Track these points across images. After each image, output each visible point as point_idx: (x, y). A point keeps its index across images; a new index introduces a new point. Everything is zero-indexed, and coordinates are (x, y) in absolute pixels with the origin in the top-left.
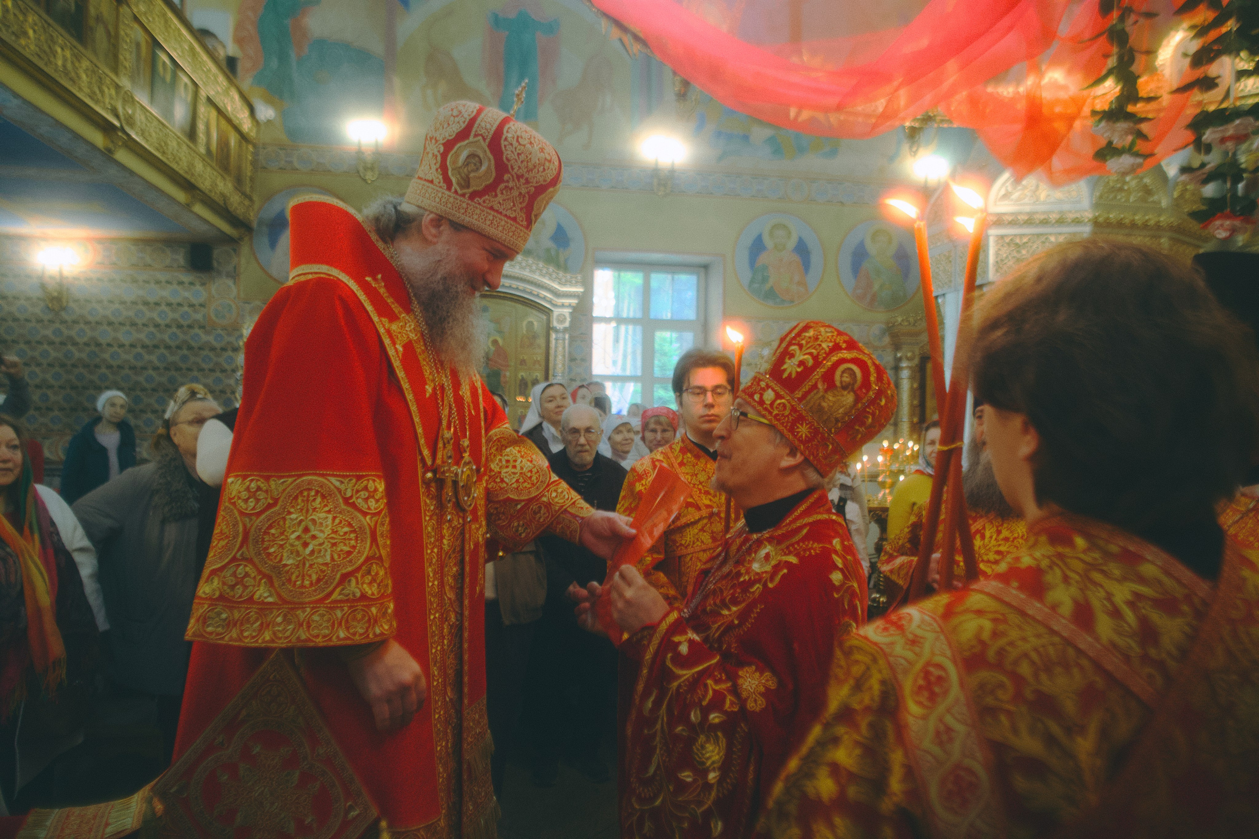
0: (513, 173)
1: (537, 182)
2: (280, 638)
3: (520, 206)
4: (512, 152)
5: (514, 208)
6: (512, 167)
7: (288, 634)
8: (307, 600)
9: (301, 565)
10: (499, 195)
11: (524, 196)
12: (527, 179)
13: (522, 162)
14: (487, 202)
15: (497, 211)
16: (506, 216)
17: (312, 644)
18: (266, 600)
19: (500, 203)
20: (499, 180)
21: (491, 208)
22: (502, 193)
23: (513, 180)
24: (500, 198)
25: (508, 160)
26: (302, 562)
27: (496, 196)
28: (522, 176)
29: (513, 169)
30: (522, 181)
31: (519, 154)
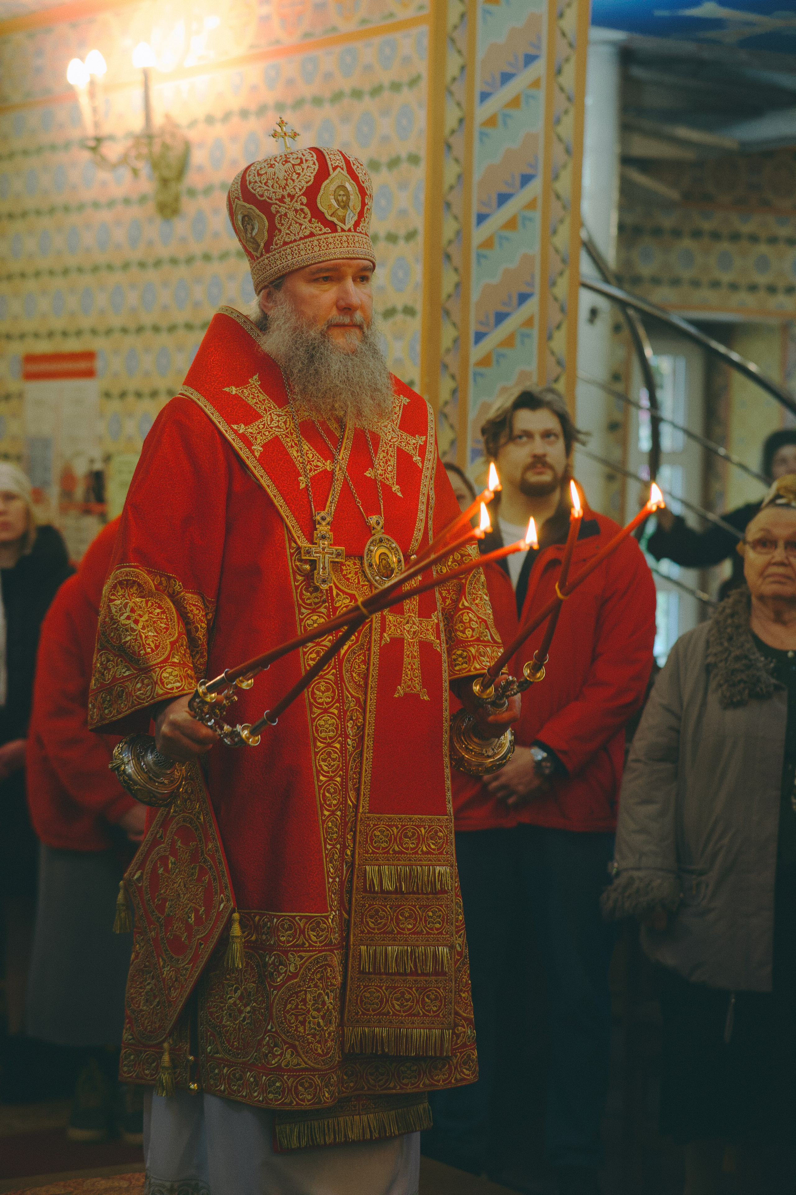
0: (274, 201)
1: (300, 190)
2: (143, 699)
3: (307, 220)
4: (260, 187)
5: (303, 227)
6: (269, 198)
7: (148, 694)
8: (154, 663)
9: (139, 638)
10: (282, 228)
11: (302, 210)
12: (289, 195)
13: (272, 186)
14: (278, 242)
15: (291, 242)
16: (301, 239)
17: (169, 695)
18: (125, 675)
19: (287, 234)
20: (271, 217)
21: (285, 243)
22: (283, 225)
23: (280, 206)
24: (284, 231)
25: (262, 196)
26: (138, 636)
27: (280, 231)
28: (283, 197)
29: (271, 199)
30: (287, 200)
31: (265, 184)
